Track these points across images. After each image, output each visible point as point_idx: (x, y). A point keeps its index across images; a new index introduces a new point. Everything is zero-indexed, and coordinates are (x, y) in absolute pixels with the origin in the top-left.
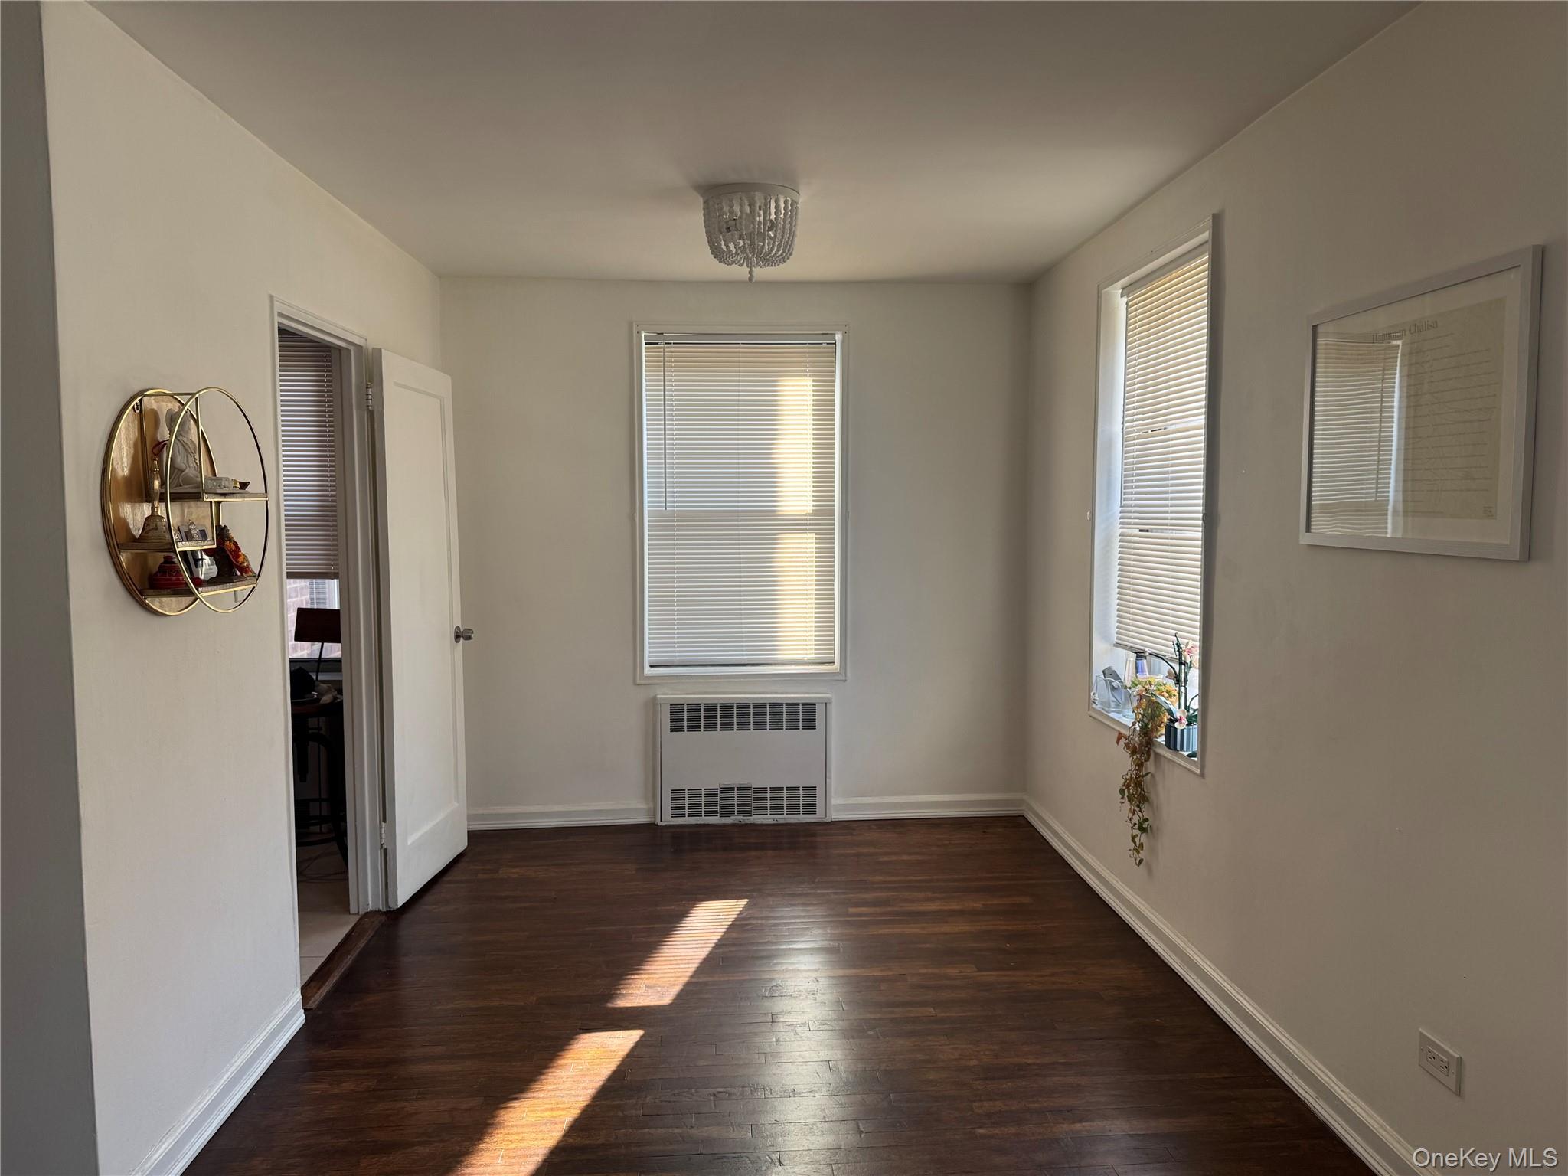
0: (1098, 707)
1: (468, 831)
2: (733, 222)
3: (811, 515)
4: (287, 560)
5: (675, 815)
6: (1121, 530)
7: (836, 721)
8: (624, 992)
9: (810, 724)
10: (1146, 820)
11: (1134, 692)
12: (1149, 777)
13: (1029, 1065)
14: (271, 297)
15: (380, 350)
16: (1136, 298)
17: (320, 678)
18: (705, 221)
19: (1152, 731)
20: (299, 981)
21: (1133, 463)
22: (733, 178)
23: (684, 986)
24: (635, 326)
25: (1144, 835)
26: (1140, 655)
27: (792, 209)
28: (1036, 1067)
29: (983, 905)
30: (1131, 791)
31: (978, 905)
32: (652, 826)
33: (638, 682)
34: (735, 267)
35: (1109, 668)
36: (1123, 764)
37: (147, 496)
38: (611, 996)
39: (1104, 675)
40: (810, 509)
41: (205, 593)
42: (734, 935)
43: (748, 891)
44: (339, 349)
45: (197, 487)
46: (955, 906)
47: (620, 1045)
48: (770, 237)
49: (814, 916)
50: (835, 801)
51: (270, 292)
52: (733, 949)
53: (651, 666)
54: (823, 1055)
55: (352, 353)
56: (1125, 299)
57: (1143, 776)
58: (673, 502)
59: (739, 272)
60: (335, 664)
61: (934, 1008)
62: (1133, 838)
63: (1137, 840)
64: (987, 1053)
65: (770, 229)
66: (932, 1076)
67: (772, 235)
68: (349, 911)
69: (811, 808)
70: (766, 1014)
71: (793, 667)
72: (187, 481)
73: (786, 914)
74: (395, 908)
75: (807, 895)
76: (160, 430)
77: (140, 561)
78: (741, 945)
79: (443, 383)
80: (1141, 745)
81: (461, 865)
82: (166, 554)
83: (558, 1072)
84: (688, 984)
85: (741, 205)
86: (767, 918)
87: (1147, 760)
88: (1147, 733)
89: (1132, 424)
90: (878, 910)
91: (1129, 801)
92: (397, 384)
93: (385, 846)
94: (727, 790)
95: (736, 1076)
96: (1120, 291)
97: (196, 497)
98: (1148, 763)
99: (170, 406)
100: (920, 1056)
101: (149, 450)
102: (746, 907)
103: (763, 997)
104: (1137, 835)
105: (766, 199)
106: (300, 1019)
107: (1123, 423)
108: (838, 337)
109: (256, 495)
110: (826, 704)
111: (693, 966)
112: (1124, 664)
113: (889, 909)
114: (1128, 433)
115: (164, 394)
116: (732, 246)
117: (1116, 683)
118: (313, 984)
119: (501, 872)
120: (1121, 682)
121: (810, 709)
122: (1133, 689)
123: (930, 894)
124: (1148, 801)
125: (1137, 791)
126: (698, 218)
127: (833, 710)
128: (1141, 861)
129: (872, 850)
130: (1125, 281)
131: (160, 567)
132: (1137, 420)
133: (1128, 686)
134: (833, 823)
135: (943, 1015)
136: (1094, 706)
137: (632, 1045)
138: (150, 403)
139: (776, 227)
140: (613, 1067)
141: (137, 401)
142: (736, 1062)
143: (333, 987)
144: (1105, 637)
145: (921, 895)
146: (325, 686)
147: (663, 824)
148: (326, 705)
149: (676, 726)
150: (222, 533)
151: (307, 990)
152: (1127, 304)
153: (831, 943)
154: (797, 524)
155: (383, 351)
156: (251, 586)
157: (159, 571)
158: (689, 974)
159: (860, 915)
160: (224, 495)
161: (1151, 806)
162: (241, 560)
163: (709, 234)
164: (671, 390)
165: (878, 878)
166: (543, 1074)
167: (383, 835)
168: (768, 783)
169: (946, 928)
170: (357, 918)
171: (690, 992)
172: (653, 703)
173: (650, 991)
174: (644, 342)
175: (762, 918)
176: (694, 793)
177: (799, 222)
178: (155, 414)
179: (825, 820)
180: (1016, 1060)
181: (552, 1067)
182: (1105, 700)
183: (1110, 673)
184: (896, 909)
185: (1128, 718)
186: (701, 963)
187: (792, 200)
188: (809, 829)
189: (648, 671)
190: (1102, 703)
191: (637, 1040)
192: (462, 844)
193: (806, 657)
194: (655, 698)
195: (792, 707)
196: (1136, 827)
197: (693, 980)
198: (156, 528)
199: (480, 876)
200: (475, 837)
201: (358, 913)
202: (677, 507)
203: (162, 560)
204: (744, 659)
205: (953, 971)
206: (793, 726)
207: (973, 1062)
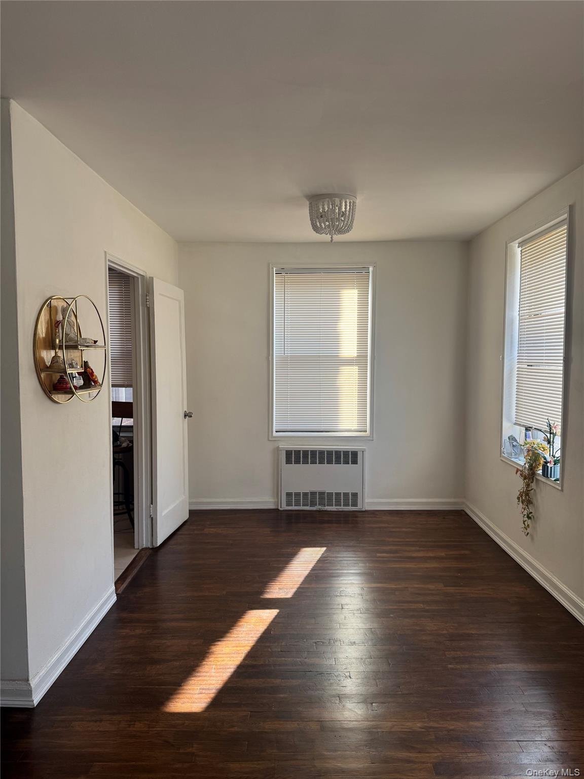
0: (506, 455)
1: (189, 510)
2: (324, 213)
3: (356, 357)
4: (112, 378)
5: (288, 505)
6: (518, 365)
7: (368, 460)
8: (268, 590)
9: (355, 462)
10: (531, 513)
11: (525, 448)
12: (532, 491)
13: (473, 634)
14: (105, 252)
15: (153, 278)
16: (526, 248)
17: (121, 435)
18: (310, 213)
19: (535, 468)
20: (114, 580)
21: (524, 332)
22: (324, 191)
23: (298, 589)
24: (271, 265)
25: (529, 520)
26: (528, 429)
27: (353, 205)
28: (476, 635)
29: (445, 554)
30: (524, 498)
31: (443, 554)
32: (277, 510)
33: (270, 439)
34: (324, 235)
35: (511, 436)
36: (519, 484)
37: (53, 347)
38: (262, 593)
39: (509, 439)
40: (356, 355)
41: (80, 393)
42: (321, 565)
43: (325, 544)
44: (134, 277)
45: (75, 343)
46: (431, 554)
47: (268, 617)
48: (341, 220)
49: (359, 557)
50: (367, 500)
51: (105, 250)
52: (320, 572)
53: (276, 432)
54: (368, 626)
55: (140, 280)
56: (520, 249)
57: (530, 491)
58: (288, 351)
59: (326, 237)
60: (129, 428)
61: (423, 604)
62: (524, 522)
63: (526, 523)
64: (452, 627)
65: (342, 216)
66: (424, 638)
67: (343, 219)
68: (134, 547)
69: (355, 504)
70: (339, 604)
71: (346, 433)
72: (71, 340)
73: (345, 555)
74: (156, 546)
75: (355, 546)
76: (58, 316)
77: (50, 377)
78: (324, 570)
79: (179, 294)
80: (529, 475)
81: (185, 527)
82: (61, 374)
83: (239, 629)
84: (299, 588)
85: (328, 205)
86: (336, 557)
87: (532, 482)
88: (532, 469)
89: (524, 312)
90: (392, 555)
91: (522, 503)
92: (160, 294)
93: (152, 516)
94: (313, 494)
95: (326, 634)
96: (517, 245)
97: (75, 347)
98: (532, 484)
99: (63, 304)
100: (418, 628)
101: (54, 325)
102: (326, 551)
103: (337, 596)
104: (526, 521)
105: (340, 201)
106: (114, 599)
107: (519, 311)
108: (371, 269)
109: (101, 347)
110: (363, 452)
111: (301, 579)
112: (519, 433)
113: (398, 555)
114: (521, 316)
115: (60, 298)
116: (322, 224)
117: (515, 443)
118: (119, 582)
119: (205, 530)
120: (518, 443)
121: (355, 454)
122: (525, 446)
123: (418, 548)
124: (532, 503)
125: (526, 498)
126: (306, 212)
127: (366, 455)
128: (528, 534)
129: (386, 525)
130: (520, 240)
131: (58, 380)
132: (527, 310)
133: (523, 445)
134: (366, 511)
135: (427, 608)
136: (503, 455)
137: (274, 617)
138: (54, 303)
139: (345, 215)
140: (265, 627)
141: (49, 302)
142: (325, 627)
143: (129, 583)
144: (509, 420)
145: (413, 548)
146: (123, 439)
147: (282, 509)
148: (124, 448)
149: (288, 461)
150: (86, 365)
151: (117, 583)
152: (521, 251)
153: (369, 571)
154: (349, 362)
155: (154, 278)
156: (98, 390)
157: (58, 382)
158: (299, 583)
159: (383, 557)
160: (87, 346)
161: (534, 506)
162: (94, 377)
163: (312, 220)
164: (287, 296)
165: (391, 539)
166: (231, 629)
167: (151, 511)
168: (334, 490)
169: (427, 565)
170: (138, 551)
171: (300, 592)
172: (278, 449)
173: (281, 591)
174: (275, 273)
175: (333, 557)
176: (297, 494)
177: (356, 213)
178: (56, 308)
179: (362, 510)
180: (467, 632)
181: (236, 626)
182: (509, 452)
183: (512, 439)
184: (401, 555)
185: (522, 461)
186: (305, 578)
187: (353, 202)
188: (354, 514)
189: (275, 434)
190: (507, 453)
191: (276, 614)
192: (186, 516)
193: (353, 428)
194: (278, 447)
195: (346, 453)
196: (526, 516)
197: (302, 586)
198: (57, 362)
199: (196, 532)
200: (192, 513)
201: (139, 549)
202: (290, 353)
203: (59, 377)
204: (322, 428)
205: (431, 587)
206: (346, 462)
207: (445, 632)
